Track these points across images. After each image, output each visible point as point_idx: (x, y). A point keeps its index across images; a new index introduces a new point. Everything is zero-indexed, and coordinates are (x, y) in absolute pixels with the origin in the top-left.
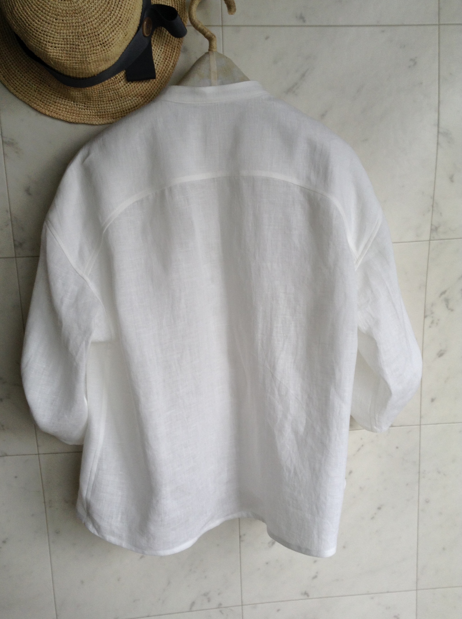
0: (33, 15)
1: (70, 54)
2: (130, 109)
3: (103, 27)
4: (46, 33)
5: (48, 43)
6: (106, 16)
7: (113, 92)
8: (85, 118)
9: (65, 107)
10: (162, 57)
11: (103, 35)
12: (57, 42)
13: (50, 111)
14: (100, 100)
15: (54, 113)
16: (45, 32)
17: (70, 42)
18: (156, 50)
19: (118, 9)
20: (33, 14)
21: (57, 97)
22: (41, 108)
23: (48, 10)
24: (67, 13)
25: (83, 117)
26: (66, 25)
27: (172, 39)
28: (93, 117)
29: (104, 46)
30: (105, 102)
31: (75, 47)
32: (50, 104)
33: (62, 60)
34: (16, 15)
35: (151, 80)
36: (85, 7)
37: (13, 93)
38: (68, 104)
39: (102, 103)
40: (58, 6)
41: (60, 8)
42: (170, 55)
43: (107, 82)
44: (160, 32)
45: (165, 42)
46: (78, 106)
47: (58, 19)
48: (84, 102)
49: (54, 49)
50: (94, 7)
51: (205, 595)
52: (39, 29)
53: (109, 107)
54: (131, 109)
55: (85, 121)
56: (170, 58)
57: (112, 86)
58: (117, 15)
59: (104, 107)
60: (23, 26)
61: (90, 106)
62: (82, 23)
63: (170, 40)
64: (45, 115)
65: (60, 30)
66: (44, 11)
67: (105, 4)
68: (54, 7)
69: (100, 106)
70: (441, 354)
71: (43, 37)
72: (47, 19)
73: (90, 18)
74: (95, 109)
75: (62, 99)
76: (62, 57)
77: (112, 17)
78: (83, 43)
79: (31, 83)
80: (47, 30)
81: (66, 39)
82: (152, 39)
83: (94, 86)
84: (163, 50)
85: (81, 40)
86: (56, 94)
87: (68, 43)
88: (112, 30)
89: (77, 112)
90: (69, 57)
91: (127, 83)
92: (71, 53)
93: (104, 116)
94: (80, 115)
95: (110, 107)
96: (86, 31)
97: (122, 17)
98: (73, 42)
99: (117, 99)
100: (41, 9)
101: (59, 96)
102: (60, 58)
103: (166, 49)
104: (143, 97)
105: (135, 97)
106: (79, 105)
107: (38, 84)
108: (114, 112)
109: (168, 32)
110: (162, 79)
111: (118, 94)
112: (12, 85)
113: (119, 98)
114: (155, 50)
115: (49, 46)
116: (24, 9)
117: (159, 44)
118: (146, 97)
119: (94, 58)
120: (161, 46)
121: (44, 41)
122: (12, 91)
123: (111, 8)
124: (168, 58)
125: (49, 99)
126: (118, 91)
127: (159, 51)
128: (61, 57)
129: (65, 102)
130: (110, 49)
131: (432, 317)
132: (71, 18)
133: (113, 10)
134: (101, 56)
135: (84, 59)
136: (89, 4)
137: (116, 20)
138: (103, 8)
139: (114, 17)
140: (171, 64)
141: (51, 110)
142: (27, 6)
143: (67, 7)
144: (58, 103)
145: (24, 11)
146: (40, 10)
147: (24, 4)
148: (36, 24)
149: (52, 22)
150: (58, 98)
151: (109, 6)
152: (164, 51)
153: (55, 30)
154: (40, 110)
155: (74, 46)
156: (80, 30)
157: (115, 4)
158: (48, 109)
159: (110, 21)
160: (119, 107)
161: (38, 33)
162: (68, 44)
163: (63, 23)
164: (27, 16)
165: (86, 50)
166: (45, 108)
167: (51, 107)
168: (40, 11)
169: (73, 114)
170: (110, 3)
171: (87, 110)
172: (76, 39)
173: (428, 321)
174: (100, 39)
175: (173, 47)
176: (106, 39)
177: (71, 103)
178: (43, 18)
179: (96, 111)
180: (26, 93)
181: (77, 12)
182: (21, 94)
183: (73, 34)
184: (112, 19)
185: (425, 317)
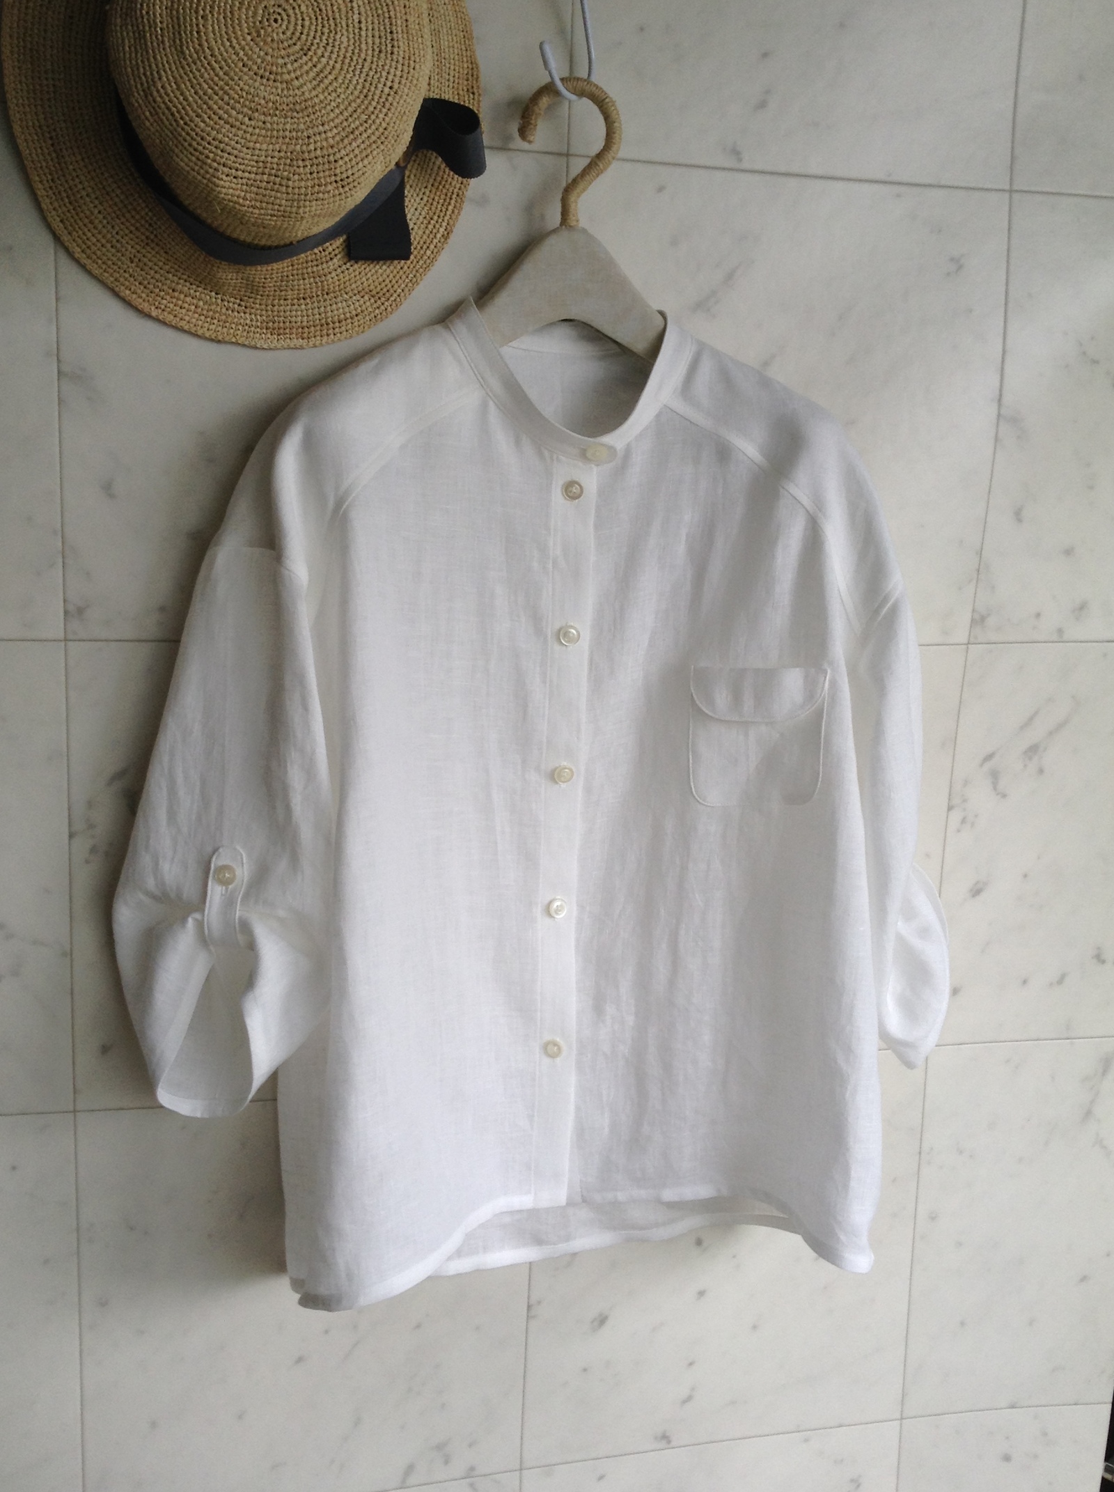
0: (199, 104)
1: (264, 196)
2: (342, 321)
3: (348, 147)
4: (222, 146)
5: (221, 167)
6: (357, 123)
7: (312, 279)
8: (239, 332)
9: (195, 301)
10: (423, 213)
11: (346, 162)
12: (242, 167)
13: (160, 308)
14: (279, 296)
15: (169, 313)
16: (220, 142)
17: (271, 169)
18: (412, 196)
19: (384, 110)
20: (199, 101)
21: (180, 279)
22: (141, 300)
23: (236, 96)
24: (277, 109)
25: (234, 327)
26: (269, 133)
27: (449, 175)
28: (256, 331)
29: (343, 187)
30: (289, 301)
31: (280, 181)
32: (162, 293)
33: (244, 206)
34: (158, 99)
35: (396, 262)
36: (316, 100)
37: (77, 261)
38: (203, 295)
39: (282, 302)
40: (259, 92)
41: (262, 96)
42: (441, 211)
43: (303, 258)
44: (423, 158)
45: (431, 181)
46: (226, 303)
47: (255, 118)
48: (240, 295)
49: (232, 180)
50: (334, 101)
51: (440, 1447)
52: (208, 135)
53: (296, 311)
54: (344, 321)
55: (238, 337)
56: (439, 217)
57: (312, 267)
58: (381, 123)
59: (284, 311)
60: (171, 125)
61: (253, 305)
62: (305, 134)
63: (442, 178)
64: (149, 316)
65: (255, 143)
66: (226, 98)
67: (358, 97)
68: (251, 93)
69: (276, 308)
70: (976, 892)
71: (213, 153)
72: (230, 116)
73: (323, 125)
74: (264, 312)
75: (191, 284)
76: (245, 199)
77: (370, 127)
78: (299, 175)
79: (124, 242)
80: (227, 139)
81: (263, 162)
82: (407, 173)
83: (274, 264)
84: (425, 198)
85: (295, 168)
86: (179, 271)
87: (267, 171)
88: (364, 154)
89: (220, 315)
90: (261, 202)
91: (345, 264)
92: (268, 194)
93: (282, 331)
94: (227, 324)
95: (299, 313)
96: (311, 150)
97: (390, 129)
98: (277, 170)
99: (318, 296)
100: (221, 93)
101: (185, 277)
102: (241, 201)
103: (432, 196)
104: (373, 296)
105: (358, 295)
106: (228, 302)
107: (140, 245)
108: (305, 324)
109: (440, 159)
110: (418, 262)
111: (323, 286)
112: (80, 241)
113: (323, 295)
114: (410, 196)
115: (222, 174)
116: (178, 88)
117: (420, 185)
118: (379, 298)
119: (316, 210)
120: (423, 190)
121: (214, 161)
122: (77, 255)
123: (370, 106)
124: (436, 218)
125: (161, 281)
126: (323, 278)
127: (418, 200)
128: (243, 199)
129: (195, 291)
130: (353, 193)
131: (965, 810)
132: (283, 120)
133: (373, 113)
134: (331, 206)
135: (294, 210)
136: (326, 94)
137: (377, 133)
138: (353, 105)
139: (373, 127)
140: (442, 230)
141: (163, 307)
142: (188, 84)
143: (278, 95)
144: (181, 292)
145: (178, 93)
146: (217, 95)
147: (181, 77)
148: (202, 125)
149: (241, 124)
150: (182, 281)
151: (366, 102)
152: (427, 201)
153: (243, 141)
154: (137, 304)
155: (278, 180)
156: (298, 147)
157: (378, 100)
158: (157, 303)
159: (365, 135)
160: (320, 314)
161: (204, 143)
162: (265, 174)
163: (264, 128)
164: (185, 103)
165: (303, 190)
166: (148, 301)
167: (162, 299)
168: (216, 97)
169: (212, 321)
170: (370, 98)
171: (245, 313)
172: (285, 164)
173: (956, 816)
174: (338, 171)
175: (449, 195)
176: (350, 172)
177: (209, 295)
178: (221, 112)
179: (264, 318)
180: (110, 263)
181: (298, 107)
182: (97, 263)
183: (282, 154)
184: (369, 131)
185: (950, 808)
